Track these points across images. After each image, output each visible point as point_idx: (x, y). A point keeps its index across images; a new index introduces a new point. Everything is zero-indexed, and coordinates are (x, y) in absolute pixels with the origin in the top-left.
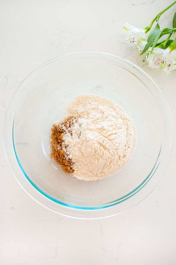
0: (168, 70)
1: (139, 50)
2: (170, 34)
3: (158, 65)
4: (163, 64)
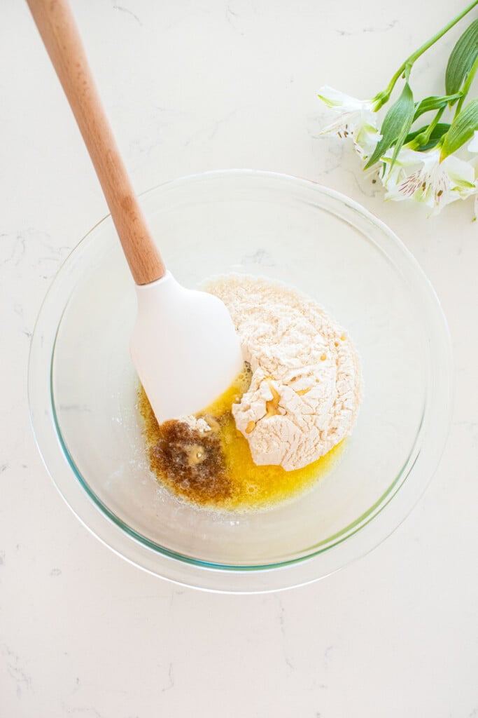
0: (437, 204)
1: (362, 155)
2: (438, 110)
3: (411, 192)
4: (424, 190)
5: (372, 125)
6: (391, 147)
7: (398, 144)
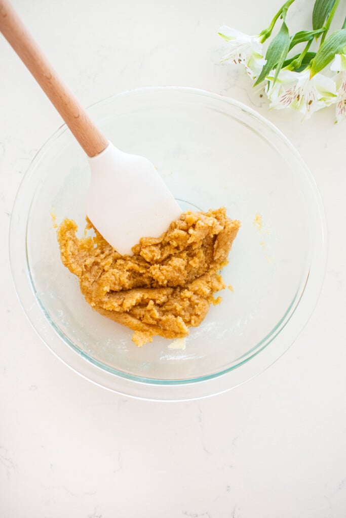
0: (309, 111)
1: (252, 76)
2: (307, 42)
3: (289, 102)
4: (298, 100)
5: (259, 53)
6: (273, 69)
7: (278, 67)
